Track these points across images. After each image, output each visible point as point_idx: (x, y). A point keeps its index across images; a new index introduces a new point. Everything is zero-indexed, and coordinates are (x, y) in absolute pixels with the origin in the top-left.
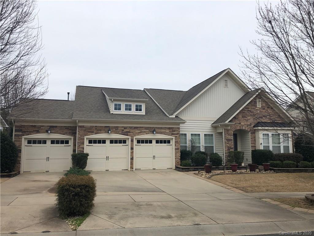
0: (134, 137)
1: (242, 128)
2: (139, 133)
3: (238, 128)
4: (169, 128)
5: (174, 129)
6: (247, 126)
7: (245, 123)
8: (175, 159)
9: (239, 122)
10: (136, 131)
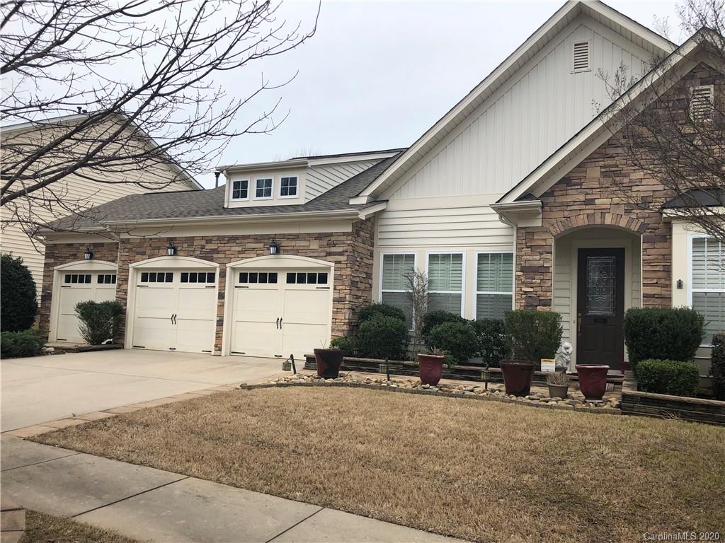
0: (227, 265)
1: (598, 221)
2: (240, 252)
3: (581, 221)
4: (319, 237)
5: (333, 239)
6: (626, 211)
7: (616, 200)
8: (333, 330)
9: (582, 198)
10: (233, 249)
